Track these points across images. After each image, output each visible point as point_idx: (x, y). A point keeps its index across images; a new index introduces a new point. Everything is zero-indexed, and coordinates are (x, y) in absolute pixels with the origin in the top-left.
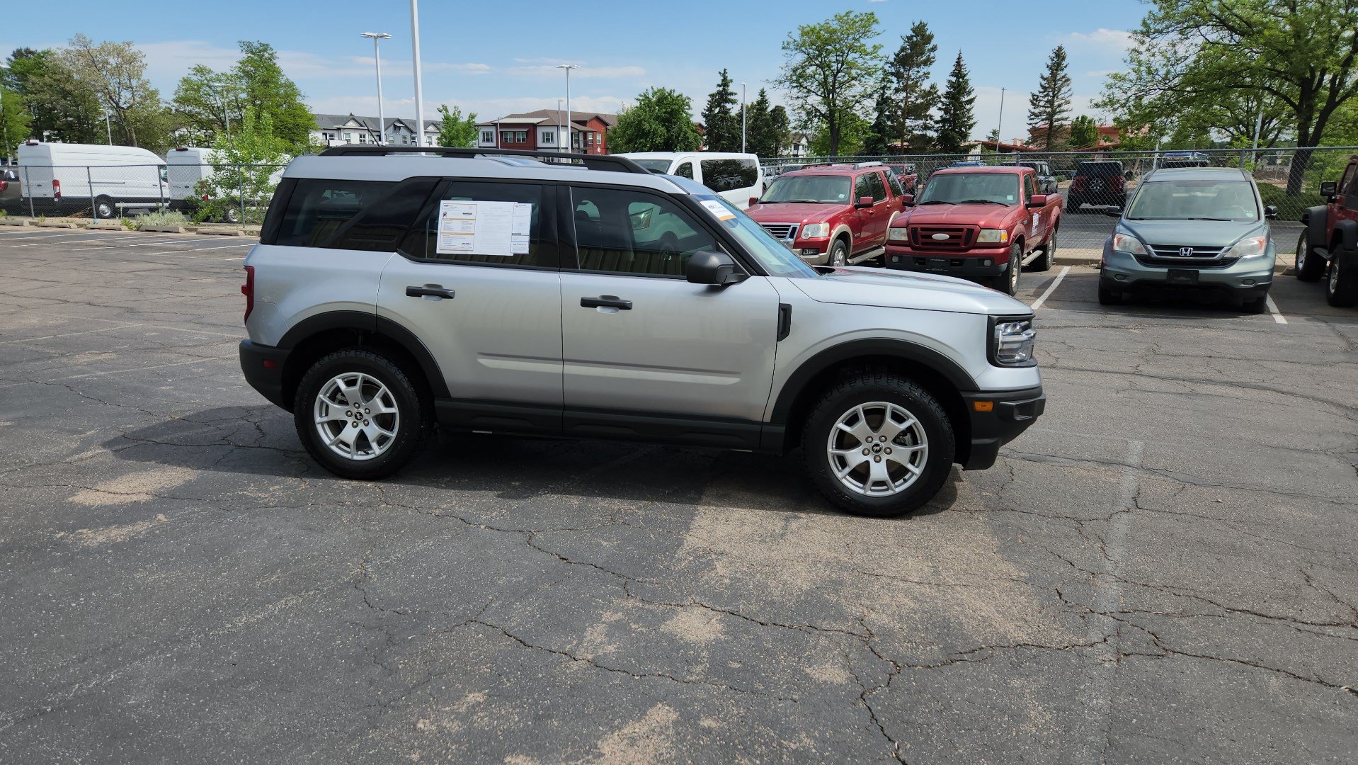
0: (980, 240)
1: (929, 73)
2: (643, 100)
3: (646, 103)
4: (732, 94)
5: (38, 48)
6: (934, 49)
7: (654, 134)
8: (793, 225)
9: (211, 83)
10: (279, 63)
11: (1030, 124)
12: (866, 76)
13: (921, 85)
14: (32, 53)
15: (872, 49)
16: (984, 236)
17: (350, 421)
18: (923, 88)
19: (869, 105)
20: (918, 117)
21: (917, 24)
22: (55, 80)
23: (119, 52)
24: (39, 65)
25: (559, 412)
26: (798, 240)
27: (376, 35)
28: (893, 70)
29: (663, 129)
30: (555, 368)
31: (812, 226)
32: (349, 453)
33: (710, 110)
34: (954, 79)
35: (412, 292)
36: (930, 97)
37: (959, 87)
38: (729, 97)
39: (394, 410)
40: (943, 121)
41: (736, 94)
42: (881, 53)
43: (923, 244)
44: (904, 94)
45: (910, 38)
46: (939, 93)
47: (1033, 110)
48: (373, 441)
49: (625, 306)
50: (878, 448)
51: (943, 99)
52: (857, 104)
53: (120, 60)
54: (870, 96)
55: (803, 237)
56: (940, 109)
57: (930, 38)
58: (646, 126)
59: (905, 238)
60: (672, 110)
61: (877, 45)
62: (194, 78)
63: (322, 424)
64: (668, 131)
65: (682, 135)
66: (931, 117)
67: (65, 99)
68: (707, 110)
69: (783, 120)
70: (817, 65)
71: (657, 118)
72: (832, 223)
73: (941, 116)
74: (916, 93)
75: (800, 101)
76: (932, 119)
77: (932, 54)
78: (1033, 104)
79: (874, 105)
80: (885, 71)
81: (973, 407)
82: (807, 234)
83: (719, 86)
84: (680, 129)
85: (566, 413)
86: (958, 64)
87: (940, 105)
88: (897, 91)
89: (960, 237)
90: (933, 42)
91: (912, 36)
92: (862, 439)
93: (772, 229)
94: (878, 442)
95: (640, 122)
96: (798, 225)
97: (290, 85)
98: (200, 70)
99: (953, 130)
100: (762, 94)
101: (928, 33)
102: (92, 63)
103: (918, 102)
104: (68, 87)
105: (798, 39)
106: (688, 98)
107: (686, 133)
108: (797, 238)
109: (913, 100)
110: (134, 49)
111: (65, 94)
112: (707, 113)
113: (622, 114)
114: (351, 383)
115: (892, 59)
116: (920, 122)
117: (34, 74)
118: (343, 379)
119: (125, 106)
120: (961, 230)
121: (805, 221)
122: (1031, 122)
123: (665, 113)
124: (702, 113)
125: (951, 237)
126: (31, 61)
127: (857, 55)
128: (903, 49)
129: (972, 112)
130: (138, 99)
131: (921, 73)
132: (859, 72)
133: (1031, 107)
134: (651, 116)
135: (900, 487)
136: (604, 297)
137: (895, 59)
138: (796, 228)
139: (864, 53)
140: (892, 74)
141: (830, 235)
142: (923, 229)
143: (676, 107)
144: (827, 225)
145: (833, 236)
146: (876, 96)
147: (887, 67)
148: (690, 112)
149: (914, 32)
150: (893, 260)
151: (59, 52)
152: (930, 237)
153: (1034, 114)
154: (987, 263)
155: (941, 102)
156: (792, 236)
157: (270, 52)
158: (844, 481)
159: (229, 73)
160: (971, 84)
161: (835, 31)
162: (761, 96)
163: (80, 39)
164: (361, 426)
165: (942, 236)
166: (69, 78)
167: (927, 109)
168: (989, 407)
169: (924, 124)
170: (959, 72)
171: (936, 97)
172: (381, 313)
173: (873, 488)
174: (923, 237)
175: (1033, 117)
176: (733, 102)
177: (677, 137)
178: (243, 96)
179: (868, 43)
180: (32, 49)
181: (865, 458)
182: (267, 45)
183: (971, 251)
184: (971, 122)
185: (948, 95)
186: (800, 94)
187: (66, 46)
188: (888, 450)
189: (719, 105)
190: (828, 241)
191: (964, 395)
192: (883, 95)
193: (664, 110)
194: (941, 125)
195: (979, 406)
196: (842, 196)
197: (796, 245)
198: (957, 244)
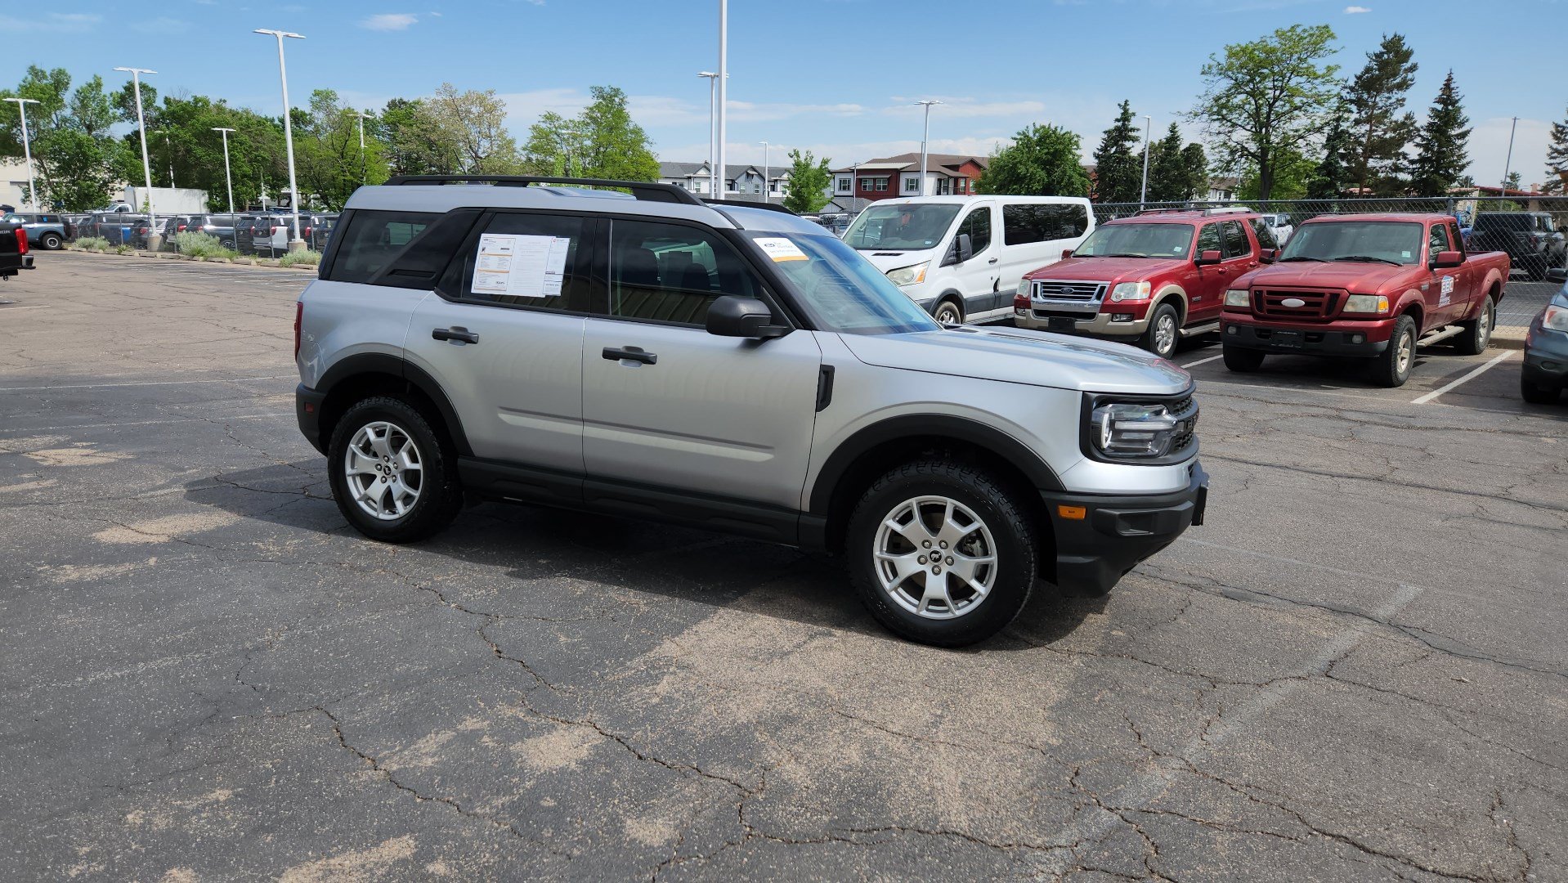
0: (1348, 308)
1: (1404, 100)
2: (1021, 139)
3: (1025, 143)
4: (1133, 130)
5: (409, 98)
6: (1413, 68)
7: (1031, 179)
8: (1101, 283)
9: (560, 131)
10: (628, 109)
11: (1551, 164)
12: (1315, 105)
13: (1392, 114)
14: (404, 103)
15: (1325, 71)
16: (1353, 304)
17: (379, 475)
18: (1394, 118)
19: (1316, 141)
20: (1385, 155)
21: (1389, 37)
22: (422, 130)
23: (481, 101)
24: (409, 116)
25: (578, 482)
26: (1106, 303)
27: (712, 74)
28: (1353, 96)
29: (1043, 174)
30: (574, 429)
31: (1129, 285)
32: (375, 510)
33: (1105, 149)
34: (1440, 107)
35: (439, 335)
36: (1405, 130)
37: (1447, 115)
38: (1130, 133)
39: (418, 466)
40: (1422, 160)
41: (1138, 130)
42: (1336, 75)
43: (1269, 311)
44: (1367, 127)
45: (1379, 56)
46: (1417, 125)
47: (1555, 146)
48: (398, 499)
49: (647, 360)
50: (937, 556)
51: (1423, 133)
52: (1300, 141)
53: (482, 109)
54: (1319, 130)
55: (1114, 298)
56: (1418, 145)
57: (1408, 54)
58: (1022, 170)
59: (1246, 304)
60: (1056, 150)
61: (1332, 65)
62: (543, 126)
63: (354, 476)
64: (1049, 174)
65: (1066, 180)
66: (1405, 156)
67: (431, 150)
68: (1101, 150)
69: (1199, 161)
70: (1247, 93)
71: (1037, 160)
72: (1155, 282)
73: (1420, 155)
74: (1385, 125)
75: (1222, 137)
76: (1405, 158)
77: (1410, 76)
78: (1555, 137)
79: (1324, 140)
80: (1342, 98)
81: (1057, 511)
82: (1119, 294)
83: (1117, 120)
84: (1064, 172)
85: (588, 484)
86: (1448, 87)
87: (1418, 140)
88: (1357, 122)
89: (1319, 304)
90: (1412, 60)
91: (1382, 54)
92: (917, 543)
93: (1075, 289)
94: (937, 548)
95: (1015, 165)
96: (1107, 284)
97: (637, 131)
98: (550, 118)
99: (1436, 172)
100: (1173, 129)
101: (1405, 48)
102: (457, 112)
103: (1387, 136)
104: (434, 137)
105: (1223, 62)
106: (1078, 136)
107: (1071, 177)
108: (1105, 299)
109: (1380, 133)
110: (496, 98)
111: (431, 144)
112: (1101, 153)
113: (996, 155)
114: (380, 434)
115: (1351, 83)
116: (1388, 162)
117: (404, 125)
118: (374, 428)
119: (483, 156)
120: (1322, 295)
121: (1118, 279)
122: (1552, 161)
123: (1046, 154)
124: (1095, 154)
125: (1307, 304)
126: (403, 112)
127: (1303, 79)
128: (1368, 70)
129: (1465, 149)
130: (495, 149)
131: (1393, 100)
132: (1305, 100)
133: (1553, 142)
134: (1028, 158)
135: (963, 609)
136: (628, 348)
137: (1356, 83)
138: (1105, 287)
139: (1312, 75)
140: (1352, 101)
141: (1151, 297)
142: (1269, 293)
143: (1061, 147)
144: (1148, 285)
145: (1155, 298)
146: (1327, 130)
147: (1344, 93)
148: (1078, 152)
149: (1384, 47)
150: (1230, 331)
151: (427, 101)
152: (1279, 303)
153: (1556, 151)
154: (1357, 339)
155: (1420, 136)
156: (1098, 297)
157: (621, 97)
158: (894, 595)
159: (577, 120)
160: (1464, 113)
161: (1273, 51)
162: (1171, 131)
163: (447, 88)
164: (389, 482)
165: (1297, 303)
166: (435, 127)
167: (1401, 145)
168: (1080, 513)
169: (1394, 164)
170: (1447, 96)
171: (1412, 130)
172: (409, 358)
173: (930, 607)
174: (1270, 302)
175: (1555, 155)
176: (1135, 139)
177: (1059, 183)
178: (588, 143)
179: (1319, 64)
180: (405, 100)
181: (920, 568)
182: (618, 89)
183: (1336, 323)
184: (1464, 161)
185: (1430, 128)
186: (1222, 129)
187: (434, 96)
188: (949, 560)
189: (1116, 144)
190: (1148, 304)
191: (1045, 495)
192: (1337, 127)
193: (1046, 151)
194: (1418, 165)
195: (1065, 512)
196: (1178, 249)
197: (1104, 309)
198: (1317, 313)
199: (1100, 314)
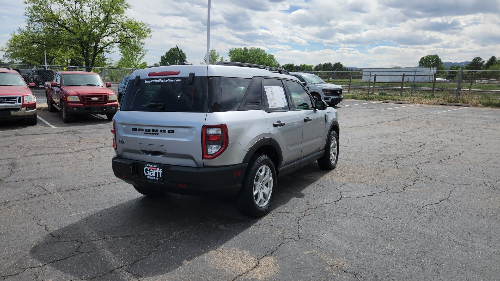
8: (18, 97)
16: (110, 98)
26: (23, 104)
35: (275, 126)
39: (272, 178)
43: (87, 102)
49: (311, 120)
50: (332, 150)
55: (26, 103)
59: (78, 100)
82: (26, 100)
85: (301, 161)
89: (102, 99)
93: (6, 99)
114: (261, 171)
120: (103, 96)
121: (25, 94)
125: (99, 99)
136: (307, 118)
138: (21, 98)
142: (86, 96)
150: (74, 110)
152: (91, 99)
154: (114, 108)
156: (19, 102)
164: (262, 190)
165: (95, 99)
172: (271, 136)
174: (87, 99)
183: (108, 104)
196: (21, 82)
197: (23, 106)
198: (102, 101)
199: (22, 108)
